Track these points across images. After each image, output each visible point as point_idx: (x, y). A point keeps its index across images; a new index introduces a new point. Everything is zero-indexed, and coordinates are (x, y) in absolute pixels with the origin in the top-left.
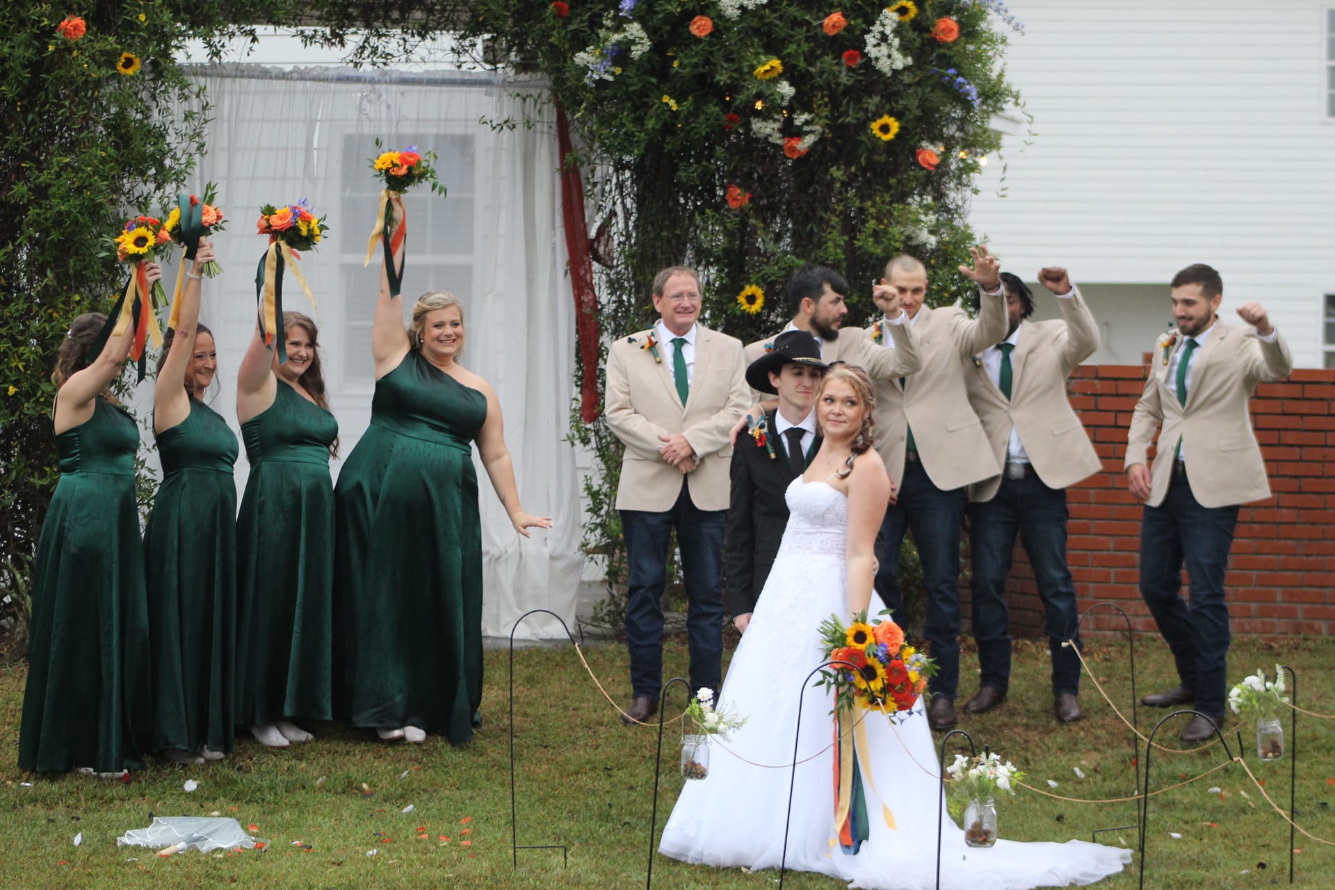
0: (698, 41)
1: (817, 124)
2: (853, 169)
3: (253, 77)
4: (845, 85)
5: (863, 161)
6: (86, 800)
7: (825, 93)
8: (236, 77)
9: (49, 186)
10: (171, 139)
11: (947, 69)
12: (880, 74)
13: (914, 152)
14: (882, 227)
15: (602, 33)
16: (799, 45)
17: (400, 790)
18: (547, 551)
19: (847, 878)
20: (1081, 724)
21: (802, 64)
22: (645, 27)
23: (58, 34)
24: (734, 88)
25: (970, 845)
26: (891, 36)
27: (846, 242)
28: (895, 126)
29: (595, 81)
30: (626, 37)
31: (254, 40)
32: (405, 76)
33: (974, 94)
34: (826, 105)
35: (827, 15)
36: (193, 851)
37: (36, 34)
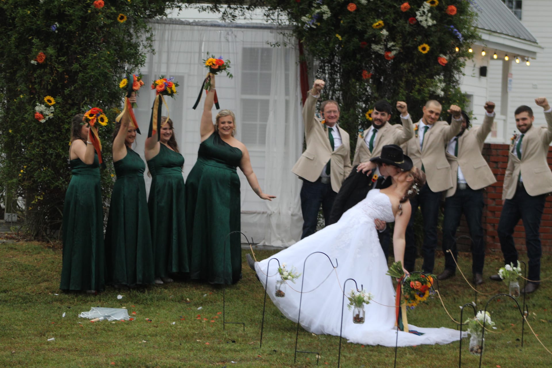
0: (350, 13)
1: (397, 46)
2: (411, 65)
3: (177, 24)
4: (409, 32)
5: (415, 61)
6: (78, 301)
7: (401, 34)
8: (170, 24)
9: (88, 65)
10: (140, 48)
11: (450, 25)
12: (423, 27)
13: (437, 58)
14: (422, 88)
15: (313, 9)
16: (391, 16)
17: (202, 301)
18: (290, 213)
19: (347, 338)
20: (482, 285)
21: (391, 23)
22: (329, 7)
23: (92, 6)
24: (364, 32)
25: (354, 323)
26: (426, 12)
27: (407, 93)
28: (428, 48)
29: (308, 28)
30: (321, 11)
31: (180, 9)
32: (238, 25)
33: (460, 35)
34: (400, 39)
35: (403, 3)
36: (105, 320)
37: (84, 6)
